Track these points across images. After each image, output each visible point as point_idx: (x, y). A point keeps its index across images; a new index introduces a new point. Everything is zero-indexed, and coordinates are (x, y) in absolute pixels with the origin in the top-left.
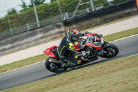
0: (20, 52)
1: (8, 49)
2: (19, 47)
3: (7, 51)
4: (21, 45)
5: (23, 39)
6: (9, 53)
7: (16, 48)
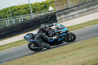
0: (93, 14)
1: (85, 12)
2: (92, 11)
3: (84, 14)
4: (94, 9)
5: (95, 5)
6: (86, 15)
7: (91, 12)
